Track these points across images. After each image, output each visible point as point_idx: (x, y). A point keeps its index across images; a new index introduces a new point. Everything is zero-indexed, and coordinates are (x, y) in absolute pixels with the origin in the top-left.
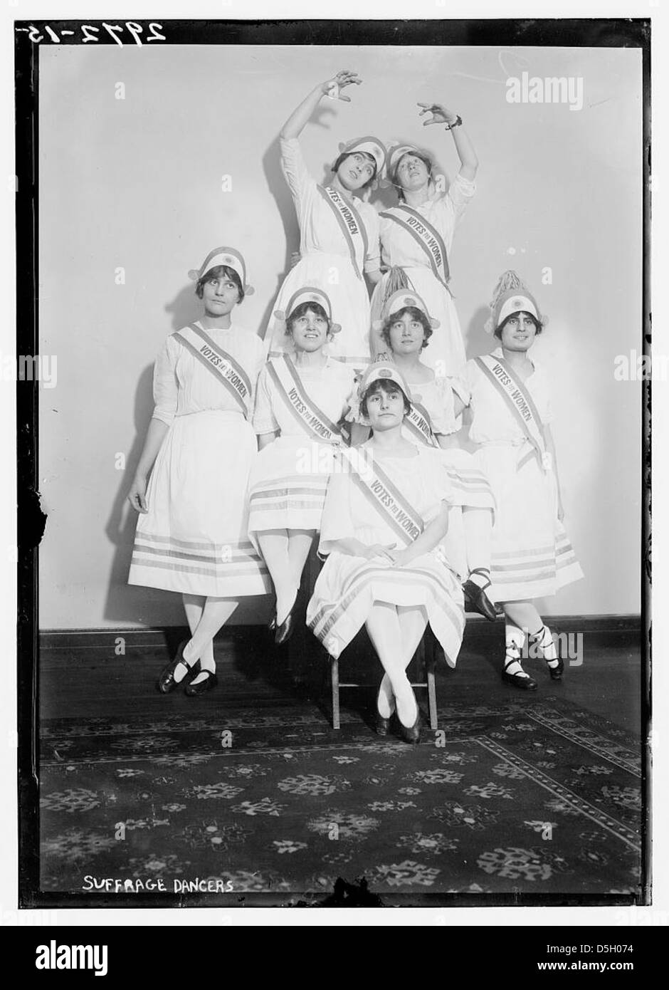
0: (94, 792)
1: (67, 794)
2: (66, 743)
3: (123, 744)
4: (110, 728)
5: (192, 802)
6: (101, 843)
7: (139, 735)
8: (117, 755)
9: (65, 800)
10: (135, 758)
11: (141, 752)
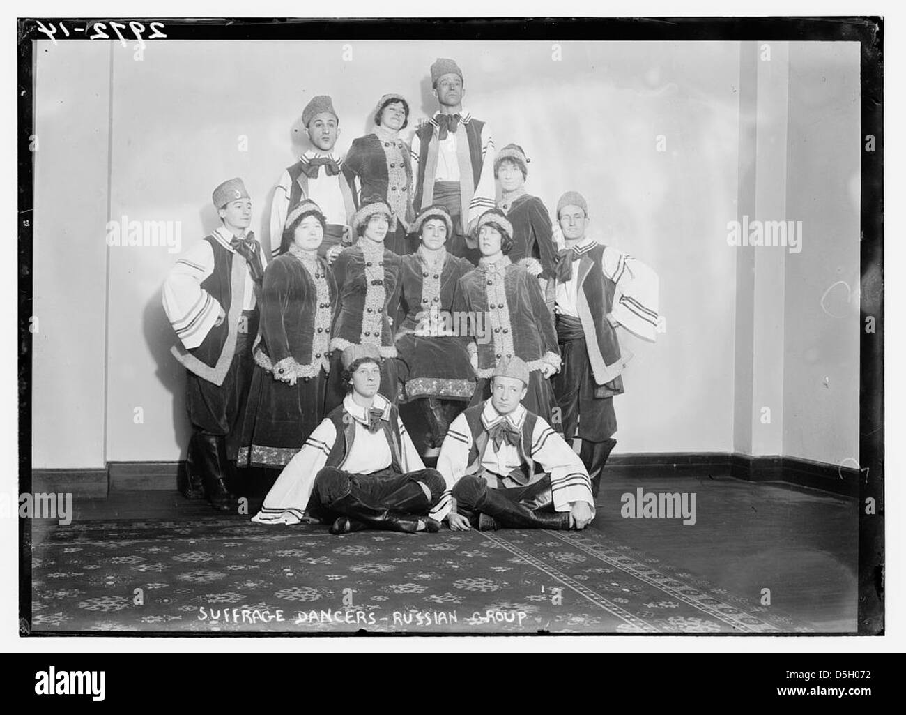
0: (209, 553)
1: (191, 555)
2: (187, 530)
3: (227, 530)
4: (217, 523)
5: (276, 558)
6: (216, 575)
7: (238, 526)
8: (223, 536)
9: (191, 557)
10: (235, 538)
11: (240, 535)
